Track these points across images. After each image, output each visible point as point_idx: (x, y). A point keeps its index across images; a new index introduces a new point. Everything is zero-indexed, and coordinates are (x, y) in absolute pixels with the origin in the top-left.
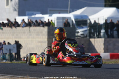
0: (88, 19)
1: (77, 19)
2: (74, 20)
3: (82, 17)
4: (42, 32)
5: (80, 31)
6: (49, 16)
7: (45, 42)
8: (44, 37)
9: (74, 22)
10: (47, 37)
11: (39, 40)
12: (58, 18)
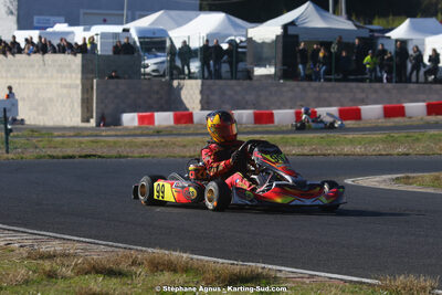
0: (167, 37)
1: (144, 38)
2: (136, 39)
3: (154, 33)
4: (69, 66)
5: (151, 63)
6: (85, 30)
7: (77, 87)
8: (74, 75)
9: (138, 44)
10: (80, 76)
11: (64, 82)
12: (104, 35)
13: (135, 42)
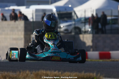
0: (72, 11)
1: (60, 11)
3: (66, 9)
4: (17, 27)
5: (63, 26)
6: (27, 8)
7: (21, 39)
8: (20, 33)
9: (56, 15)
10: (23, 33)
11: (14, 37)
12: (37, 11)
13: (54, 14)
